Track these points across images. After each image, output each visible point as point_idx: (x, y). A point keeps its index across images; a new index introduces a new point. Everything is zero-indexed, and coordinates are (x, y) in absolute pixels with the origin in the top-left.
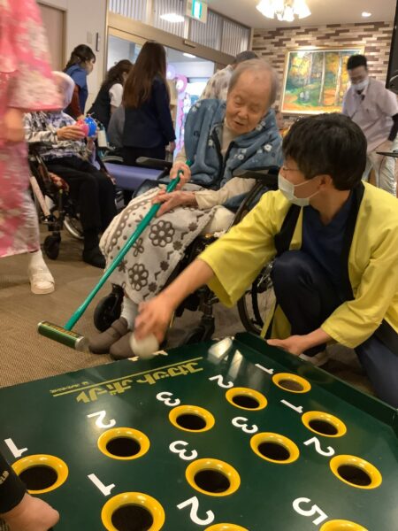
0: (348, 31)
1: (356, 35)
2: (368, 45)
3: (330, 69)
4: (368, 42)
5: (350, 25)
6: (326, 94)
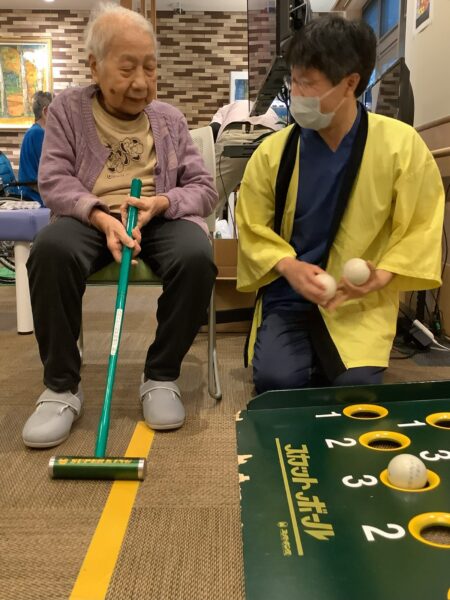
0: (24, 19)
1: (37, 24)
2: (55, 39)
3: (9, 68)
4: (53, 35)
5: (26, 11)
6: (10, 101)
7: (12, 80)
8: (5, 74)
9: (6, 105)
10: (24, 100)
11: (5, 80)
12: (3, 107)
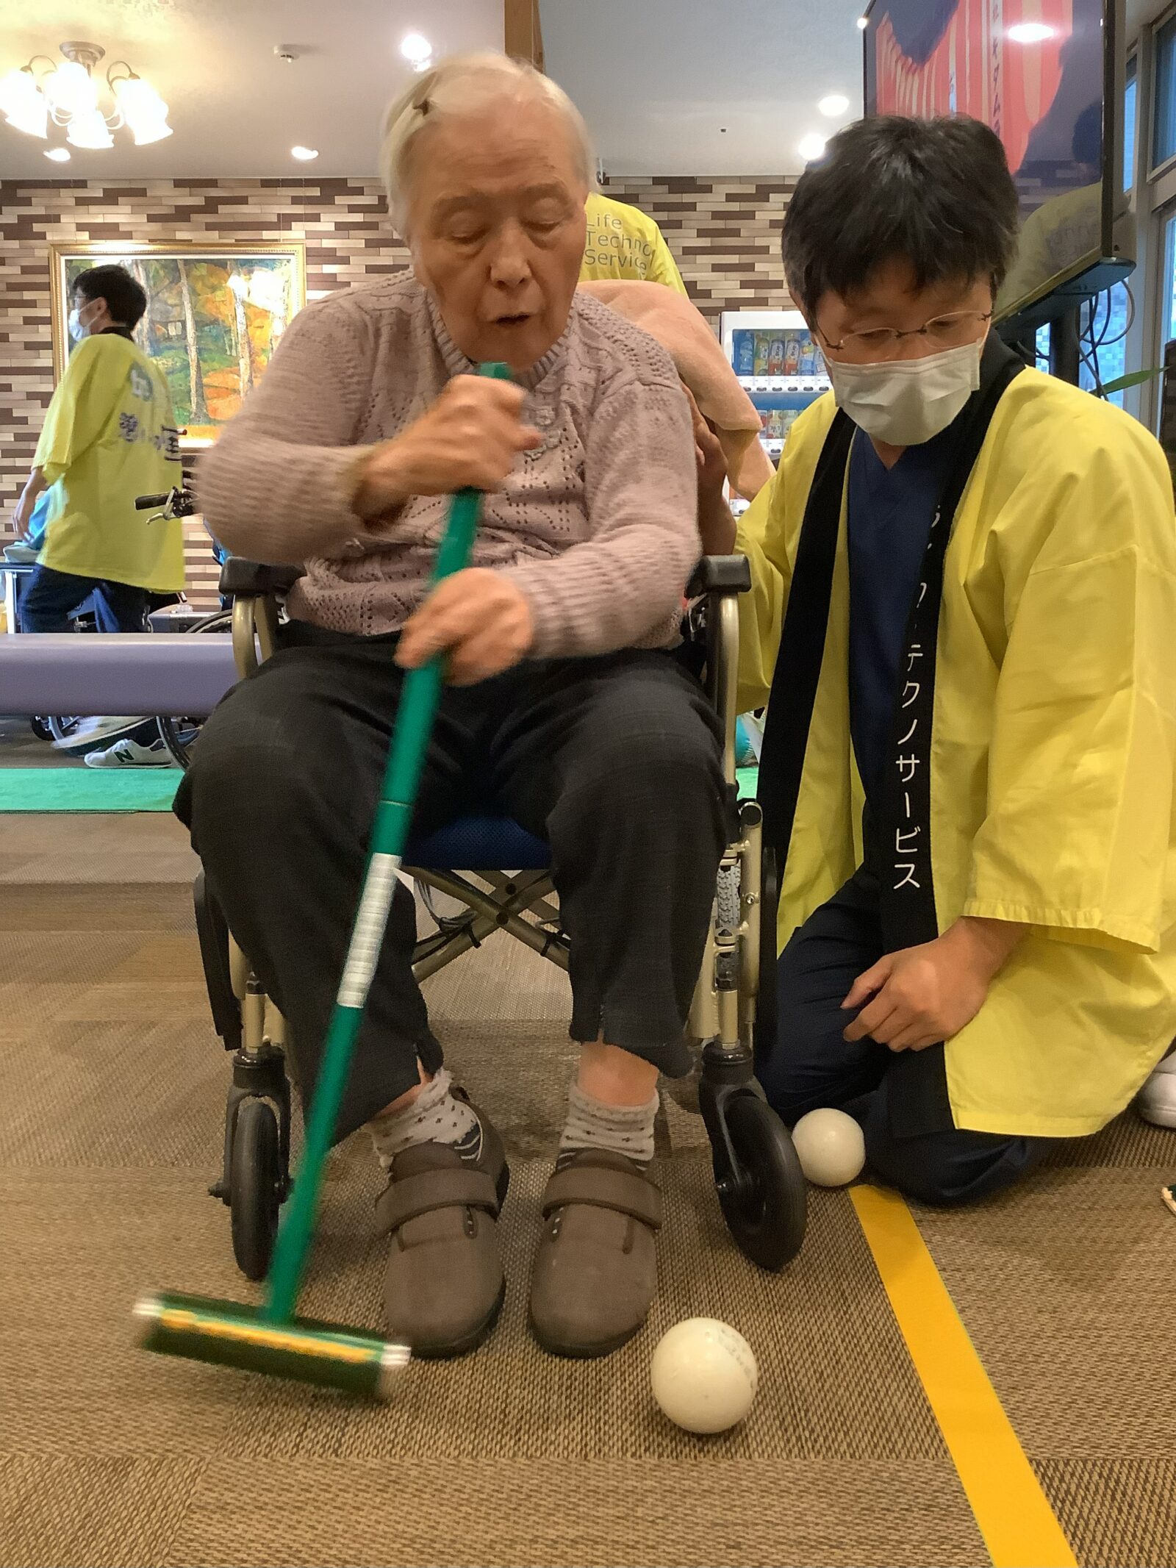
0: (243, 201)
1: (272, 212)
2: (313, 244)
3: (209, 310)
4: (310, 235)
5: (248, 183)
6: (209, 386)
7: (216, 339)
8: (199, 325)
10: (242, 385)
11: (198, 339)
12: (194, 399)
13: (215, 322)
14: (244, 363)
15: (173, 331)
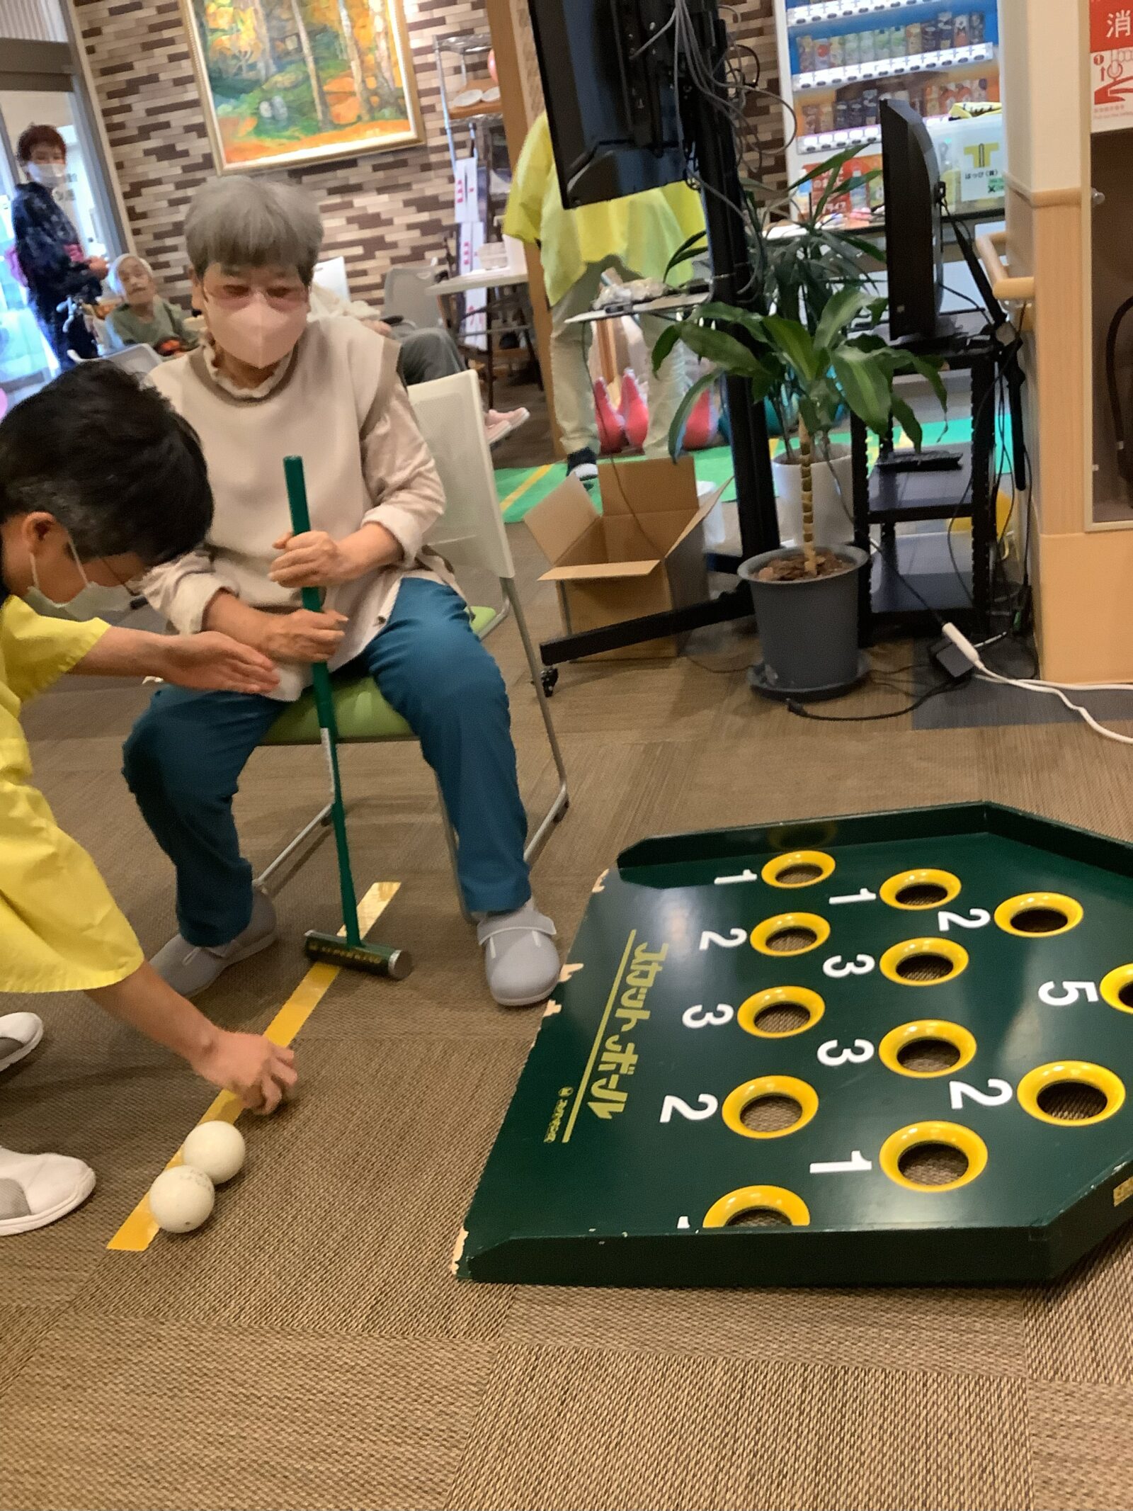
3: (317, 19)
6: (330, 93)
7: (328, 46)
8: (312, 34)
9: (324, 104)
10: (357, 87)
11: (313, 48)
12: (319, 108)
13: (324, 30)
14: (355, 65)
15: (291, 45)
